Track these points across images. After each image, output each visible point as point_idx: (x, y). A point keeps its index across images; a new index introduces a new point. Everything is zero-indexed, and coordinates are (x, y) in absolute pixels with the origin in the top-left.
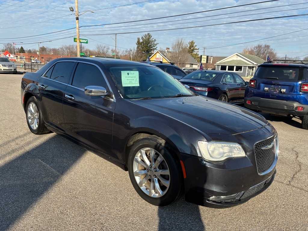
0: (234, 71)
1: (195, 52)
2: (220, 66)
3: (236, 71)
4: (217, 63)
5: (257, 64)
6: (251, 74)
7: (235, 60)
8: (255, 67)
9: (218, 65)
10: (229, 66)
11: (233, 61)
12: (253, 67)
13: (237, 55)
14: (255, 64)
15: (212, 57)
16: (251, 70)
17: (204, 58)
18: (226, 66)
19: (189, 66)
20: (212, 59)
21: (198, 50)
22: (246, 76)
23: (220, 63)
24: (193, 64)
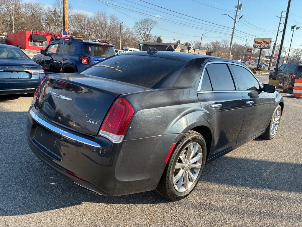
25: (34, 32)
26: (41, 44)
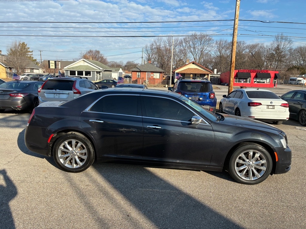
0: (84, 76)
1: (28, 54)
2: (69, 71)
3: (85, 75)
4: (64, 68)
5: (103, 69)
6: (98, 78)
7: (82, 66)
8: (102, 72)
9: (67, 70)
10: (78, 71)
11: (81, 66)
12: (100, 72)
13: (83, 60)
14: (101, 69)
15: (60, 63)
16: (99, 74)
17: (52, 63)
18: (75, 71)
19: (29, 71)
20: (60, 64)
21: (31, 53)
22: (95, 80)
23: (69, 69)
24: (33, 69)
25: (240, 71)
26: (245, 80)
